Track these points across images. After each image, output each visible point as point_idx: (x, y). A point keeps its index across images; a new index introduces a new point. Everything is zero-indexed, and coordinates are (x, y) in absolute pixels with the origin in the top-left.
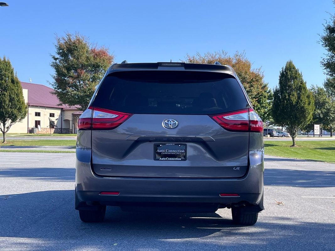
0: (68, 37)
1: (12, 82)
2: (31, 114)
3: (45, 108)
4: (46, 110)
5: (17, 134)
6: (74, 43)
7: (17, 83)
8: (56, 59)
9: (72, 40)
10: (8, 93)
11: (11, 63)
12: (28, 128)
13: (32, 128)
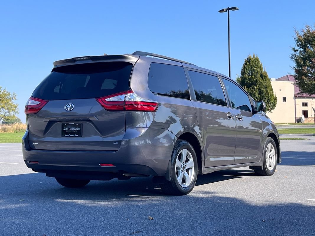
0: (307, 28)
1: (261, 77)
2: (298, 105)
3: (312, 98)
4: (313, 100)
5: (285, 124)
6: (312, 34)
7: (265, 77)
8: (296, 51)
9: (310, 31)
10: (258, 87)
11: (259, 59)
12: (296, 118)
13: (300, 118)
